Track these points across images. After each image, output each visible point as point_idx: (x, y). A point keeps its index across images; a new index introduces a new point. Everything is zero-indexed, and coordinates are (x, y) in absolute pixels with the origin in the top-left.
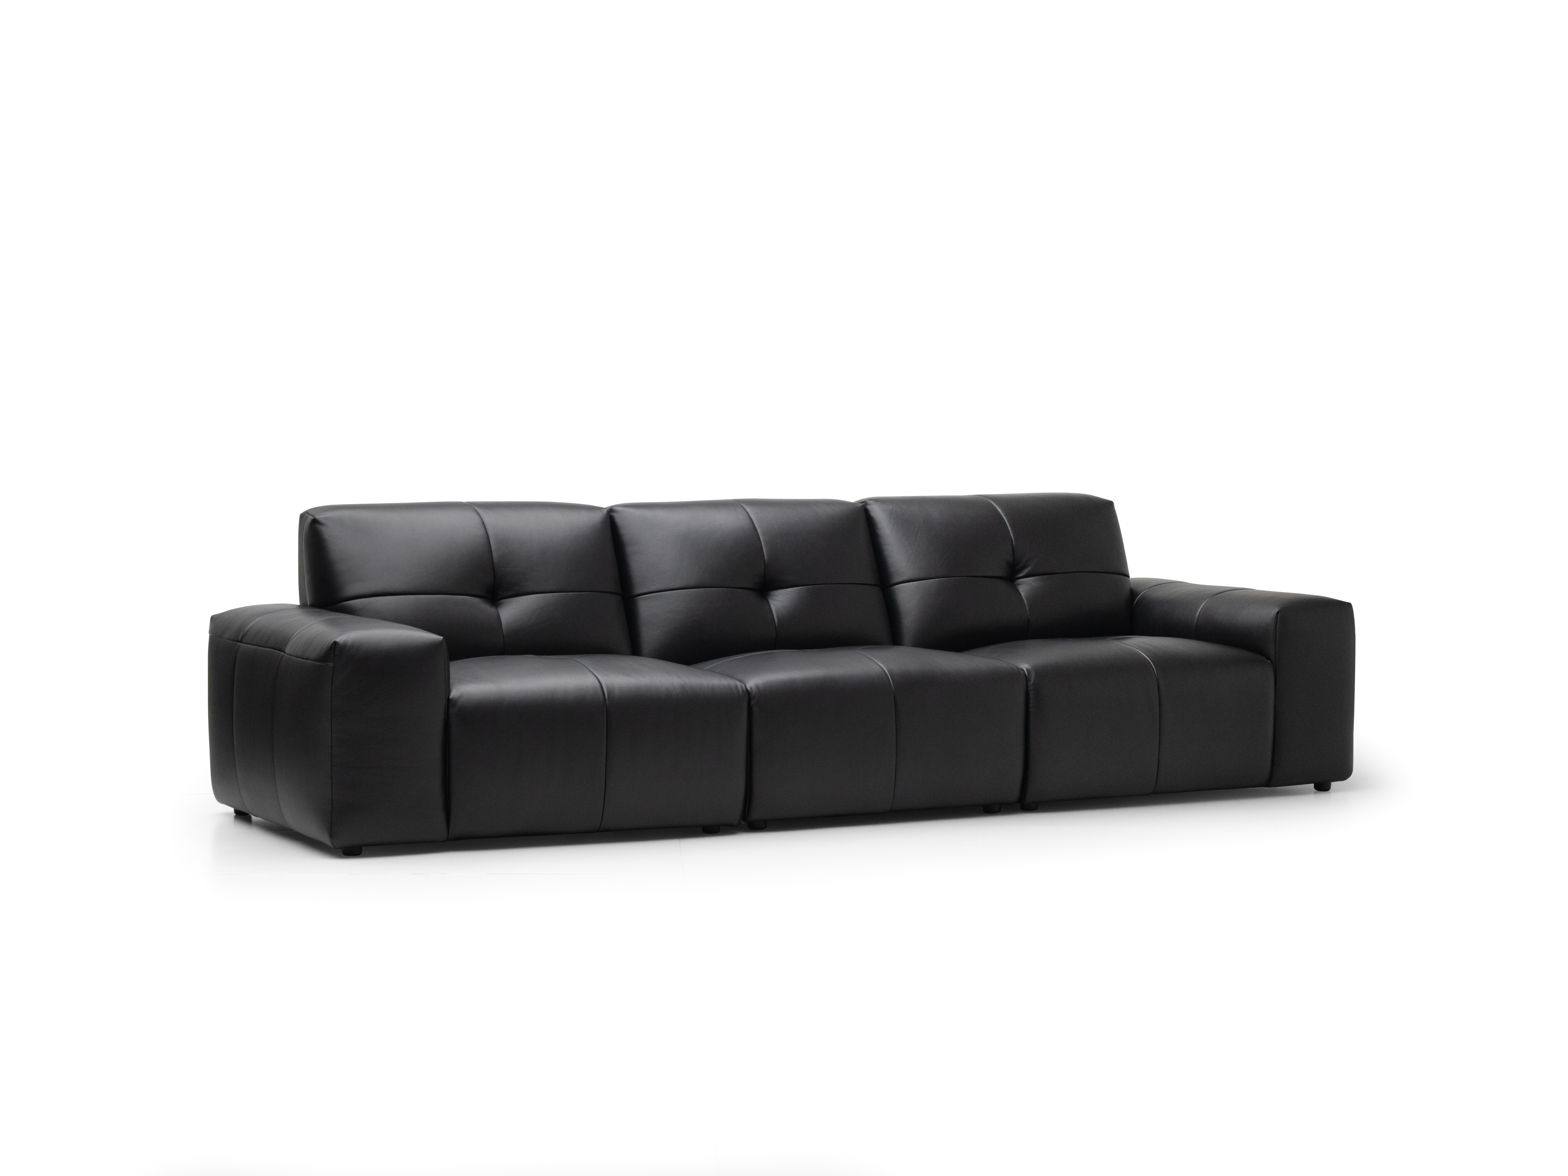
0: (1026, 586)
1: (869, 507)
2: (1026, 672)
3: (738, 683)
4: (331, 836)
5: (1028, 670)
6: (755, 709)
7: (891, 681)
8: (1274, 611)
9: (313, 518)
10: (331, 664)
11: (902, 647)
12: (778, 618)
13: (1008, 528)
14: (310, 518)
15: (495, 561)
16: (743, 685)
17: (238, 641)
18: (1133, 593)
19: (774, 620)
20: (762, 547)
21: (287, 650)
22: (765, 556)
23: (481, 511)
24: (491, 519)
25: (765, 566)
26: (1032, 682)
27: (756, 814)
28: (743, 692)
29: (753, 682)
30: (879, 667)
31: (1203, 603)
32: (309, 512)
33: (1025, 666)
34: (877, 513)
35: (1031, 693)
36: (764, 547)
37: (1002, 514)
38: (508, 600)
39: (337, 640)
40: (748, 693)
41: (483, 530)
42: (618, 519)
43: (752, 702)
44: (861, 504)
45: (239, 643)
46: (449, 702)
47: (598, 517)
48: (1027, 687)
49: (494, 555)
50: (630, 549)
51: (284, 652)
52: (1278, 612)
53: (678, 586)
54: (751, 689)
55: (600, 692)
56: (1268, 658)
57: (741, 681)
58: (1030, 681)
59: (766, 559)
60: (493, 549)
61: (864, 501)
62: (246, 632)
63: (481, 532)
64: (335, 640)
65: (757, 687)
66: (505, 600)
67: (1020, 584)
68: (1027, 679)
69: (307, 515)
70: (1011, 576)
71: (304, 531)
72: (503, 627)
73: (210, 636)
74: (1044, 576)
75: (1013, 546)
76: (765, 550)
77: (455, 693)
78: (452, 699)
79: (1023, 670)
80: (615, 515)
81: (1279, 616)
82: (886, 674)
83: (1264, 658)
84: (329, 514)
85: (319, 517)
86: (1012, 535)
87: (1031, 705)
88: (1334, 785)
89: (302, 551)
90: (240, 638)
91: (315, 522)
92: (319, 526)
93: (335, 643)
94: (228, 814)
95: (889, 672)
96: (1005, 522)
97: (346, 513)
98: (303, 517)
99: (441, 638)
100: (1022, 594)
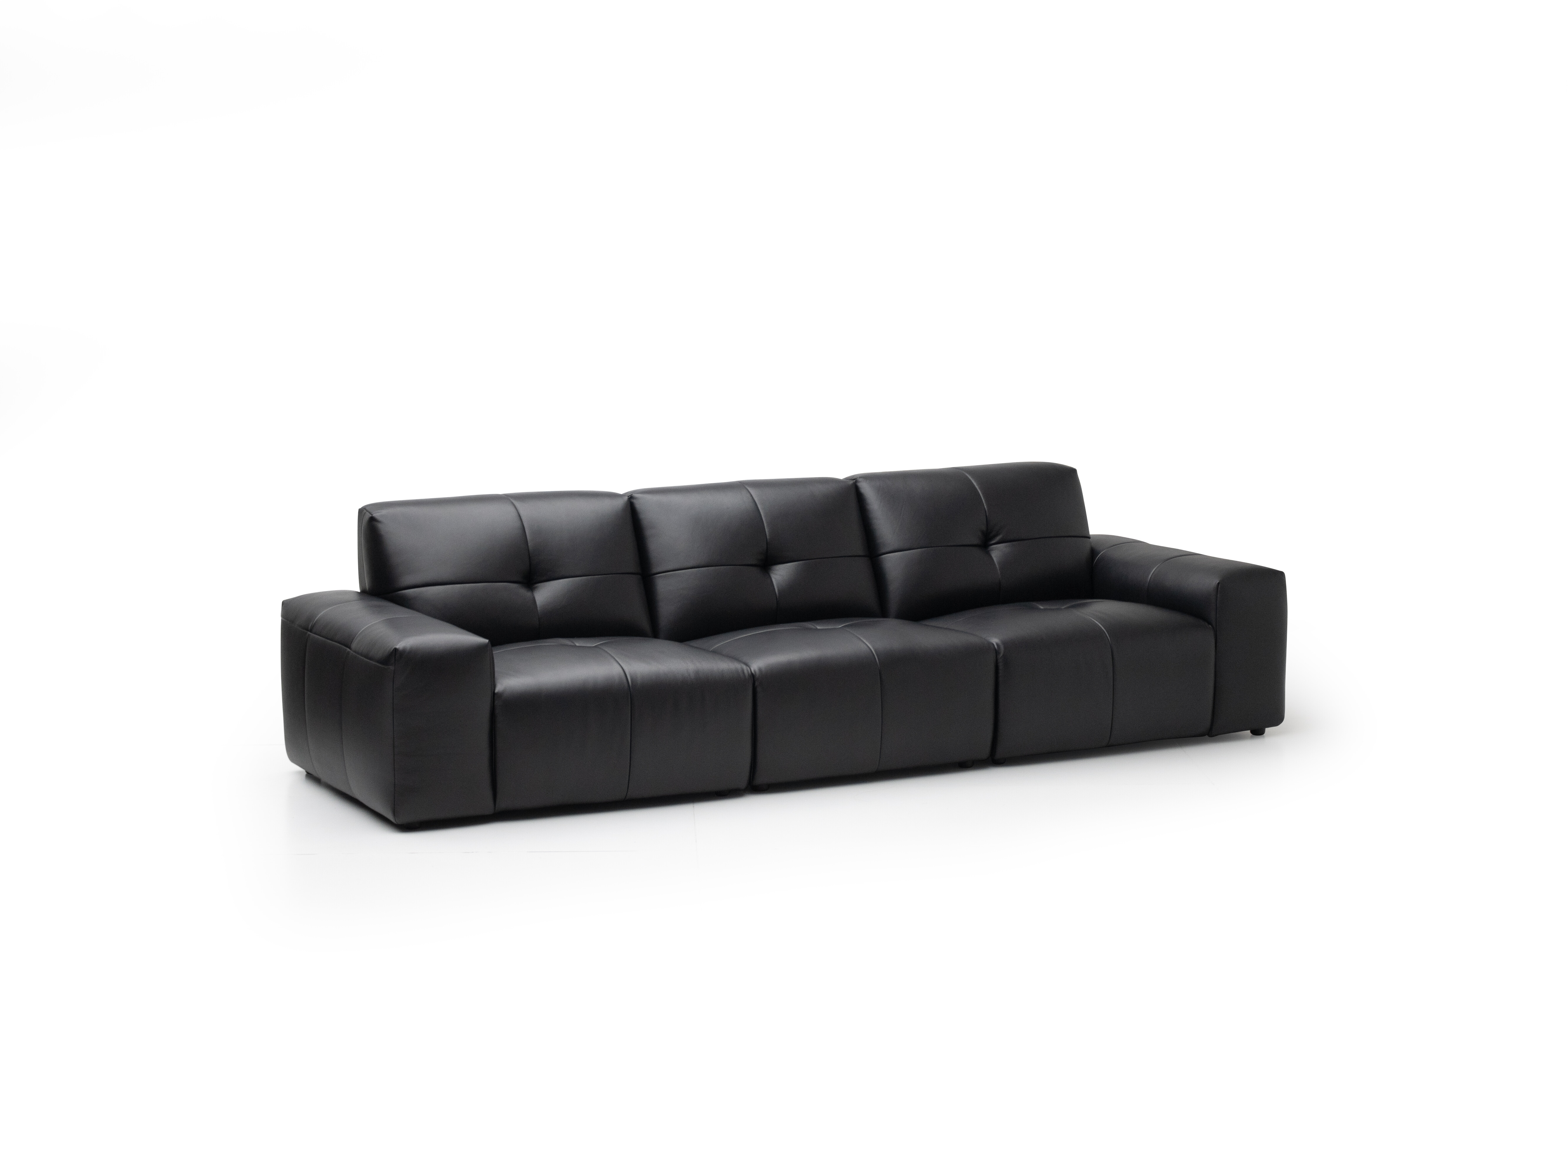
0: (998, 552)
1: (859, 484)
2: (996, 646)
3: (745, 667)
4: (394, 813)
5: (997, 645)
6: (759, 689)
7: (877, 660)
8: (1216, 581)
9: (371, 516)
10: (392, 668)
11: (887, 619)
12: (778, 590)
13: (982, 501)
14: (368, 516)
15: (530, 548)
16: (748, 668)
17: (308, 630)
18: (1093, 552)
19: (775, 592)
20: (764, 527)
21: (354, 646)
22: (767, 535)
23: (517, 504)
24: (527, 511)
25: (767, 544)
26: (1001, 655)
27: (760, 780)
28: (749, 674)
29: (758, 664)
30: (866, 647)
31: (1153, 568)
32: (367, 508)
33: (995, 641)
34: (867, 489)
35: (1001, 665)
36: (766, 528)
37: (977, 487)
38: (542, 584)
39: (397, 647)
40: (753, 676)
41: (520, 522)
42: (638, 505)
43: (757, 684)
44: (851, 482)
45: (309, 633)
46: (494, 694)
47: (620, 503)
48: (997, 660)
49: (529, 545)
50: (648, 533)
51: (350, 648)
52: (1219, 583)
53: (691, 564)
54: (755, 671)
55: (625, 681)
56: (1209, 623)
57: (746, 665)
58: (1000, 653)
59: (768, 537)
60: (528, 540)
61: (854, 478)
62: (315, 624)
63: (518, 524)
64: (395, 647)
65: (760, 670)
66: (539, 584)
67: (992, 550)
68: (997, 652)
69: (365, 511)
70: (985, 544)
71: (363, 526)
72: (539, 609)
73: (282, 620)
74: (1014, 543)
75: (986, 516)
76: (767, 530)
77: (499, 688)
78: (497, 693)
79: (993, 644)
80: (634, 501)
81: (1219, 586)
82: (874, 655)
83: (1206, 624)
84: (384, 512)
85: (377, 515)
86: (985, 507)
87: (1000, 675)
88: (1267, 730)
89: (362, 545)
90: (309, 628)
91: (372, 519)
92: (376, 523)
93: (396, 650)
94: (300, 772)
95: (875, 651)
96: (980, 495)
97: (399, 510)
98: (362, 512)
99: (487, 641)
100: (995, 559)
